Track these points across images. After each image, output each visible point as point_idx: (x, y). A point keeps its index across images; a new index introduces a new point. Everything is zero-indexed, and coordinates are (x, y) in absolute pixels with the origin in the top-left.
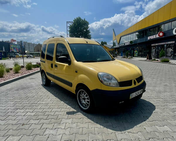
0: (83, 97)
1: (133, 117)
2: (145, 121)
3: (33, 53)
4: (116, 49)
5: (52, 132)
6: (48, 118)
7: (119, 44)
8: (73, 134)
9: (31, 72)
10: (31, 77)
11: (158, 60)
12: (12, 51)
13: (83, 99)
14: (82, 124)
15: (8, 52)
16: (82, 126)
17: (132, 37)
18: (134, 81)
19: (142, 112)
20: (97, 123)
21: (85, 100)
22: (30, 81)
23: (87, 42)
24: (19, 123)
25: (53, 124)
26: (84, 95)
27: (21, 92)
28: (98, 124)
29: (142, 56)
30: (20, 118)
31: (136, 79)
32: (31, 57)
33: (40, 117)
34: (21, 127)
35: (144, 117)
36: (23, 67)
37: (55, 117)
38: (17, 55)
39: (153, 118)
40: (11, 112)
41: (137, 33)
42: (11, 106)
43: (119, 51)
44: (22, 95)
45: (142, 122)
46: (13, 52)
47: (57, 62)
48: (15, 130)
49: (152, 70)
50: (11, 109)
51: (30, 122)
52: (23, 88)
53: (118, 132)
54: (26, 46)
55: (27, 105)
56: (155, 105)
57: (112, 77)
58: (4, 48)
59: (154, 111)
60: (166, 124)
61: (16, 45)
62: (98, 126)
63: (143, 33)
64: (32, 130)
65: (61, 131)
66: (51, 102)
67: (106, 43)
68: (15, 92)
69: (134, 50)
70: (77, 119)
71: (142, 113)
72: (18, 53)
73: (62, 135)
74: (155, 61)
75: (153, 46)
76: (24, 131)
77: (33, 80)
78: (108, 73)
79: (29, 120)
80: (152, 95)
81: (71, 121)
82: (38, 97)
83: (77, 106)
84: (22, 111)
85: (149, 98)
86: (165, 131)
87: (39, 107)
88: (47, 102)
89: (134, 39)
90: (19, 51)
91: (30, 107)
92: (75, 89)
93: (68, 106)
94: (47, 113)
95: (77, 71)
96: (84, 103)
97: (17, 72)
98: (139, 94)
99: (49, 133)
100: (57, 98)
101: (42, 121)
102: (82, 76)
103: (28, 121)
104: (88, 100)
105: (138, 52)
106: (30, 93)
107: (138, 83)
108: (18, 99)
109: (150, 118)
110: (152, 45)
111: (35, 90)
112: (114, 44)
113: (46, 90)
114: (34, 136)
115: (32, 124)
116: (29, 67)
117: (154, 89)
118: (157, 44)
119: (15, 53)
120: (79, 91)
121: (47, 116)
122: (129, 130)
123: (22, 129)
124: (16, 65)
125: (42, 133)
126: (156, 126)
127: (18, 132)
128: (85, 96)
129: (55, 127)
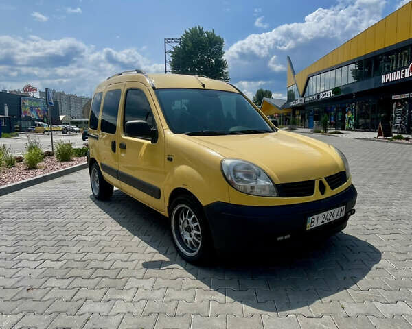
0: (186, 225)
1: (315, 278)
2: (346, 289)
3: (79, 120)
4: (295, 108)
5: (98, 308)
6: (93, 276)
7: (303, 96)
8: (151, 314)
9: (68, 166)
10: (66, 178)
11: (407, 139)
12: (26, 117)
13: (186, 229)
14: (177, 293)
15: (16, 119)
16: (176, 295)
17: (338, 77)
18: (321, 182)
19: (341, 267)
20: (217, 290)
21: (190, 232)
22: (63, 187)
23: (203, 85)
24: (20, 284)
25: (104, 290)
26: (188, 220)
27: (37, 213)
28: (219, 292)
29: (366, 128)
30: (25, 272)
31: (326, 178)
32: (74, 131)
33: (74, 272)
34: (25, 294)
35: (345, 278)
36: (49, 154)
37: (113, 274)
38: (39, 125)
39: (369, 282)
40: (6, 259)
41: (353, 66)
42: (6, 246)
43: (303, 116)
44: (39, 220)
45: (339, 290)
46: (28, 118)
47: (126, 136)
48: (8, 300)
49: (388, 164)
50: (6, 252)
51: (48, 284)
52: (43, 205)
53: (269, 313)
54: (63, 104)
55: (46, 243)
56: (380, 249)
57: (260, 172)
58: (6, 108)
59: (376, 265)
60: (403, 299)
61: (36, 100)
62: (220, 297)
63: (370, 65)
64: (49, 302)
65: (120, 307)
66: (108, 238)
67: (269, 95)
68: (22, 213)
69: (344, 113)
70: (166, 279)
71: (343, 270)
72: (42, 121)
73: (121, 317)
74: (400, 141)
75: (397, 101)
76: (30, 305)
77: (71, 186)
78: (248, 160)
79: (46, 278)
80: (378, 227)
81: (151, 285)
82: (77, 224)
83: (172, 249)
84: (33, 257)
85: (368, 232)
86: (397, 315)
87: (75, 250)
88: (98, 238)
89: (345, 83)
90: (45, 116)
91: (54, 250)
92: (167, 204)
93: (151, 249)
94: (93, 264)
95: (173, 157)
96: (189, 238)
97: (32, 166)
98: (335, 218)
99: (92, 310)
100: (124, 229)
101: (78, 282)
102: (184, 169)
103: (43, 280)
104: (198, 233)
105: (355, 117)
106: (59, 217)
107: (333, 188)
108: (26, 228)
109: (362, 283)
110: (394, 98)
111: (71, 210)
112: (291, 97)
113: (100, 210)
114: (53, 315)
115: (53, 287)
116: (65, 154)
117: (387, 210)
118: (407, 96)
119: (35, 120)
120: (176, 209)
121: (91, 271)
122: (299, 311)
123: (27, 299)
124: (32, 148)
125: (74, 310)
126: (374, 302)
127: (15, 306)
128: (190, 220)
129: (109, 296)
